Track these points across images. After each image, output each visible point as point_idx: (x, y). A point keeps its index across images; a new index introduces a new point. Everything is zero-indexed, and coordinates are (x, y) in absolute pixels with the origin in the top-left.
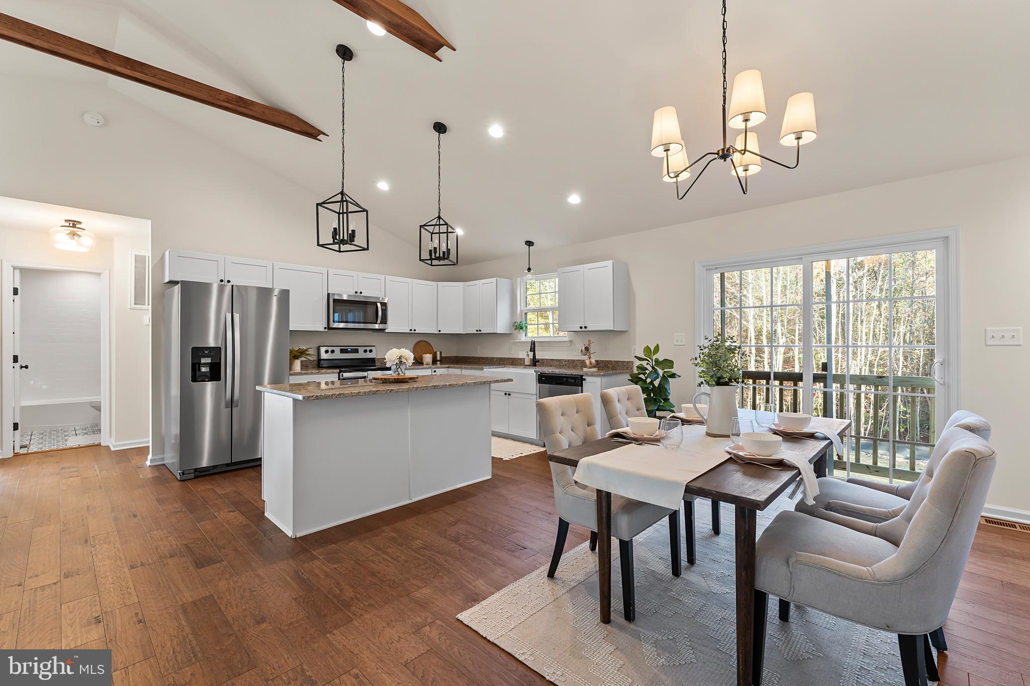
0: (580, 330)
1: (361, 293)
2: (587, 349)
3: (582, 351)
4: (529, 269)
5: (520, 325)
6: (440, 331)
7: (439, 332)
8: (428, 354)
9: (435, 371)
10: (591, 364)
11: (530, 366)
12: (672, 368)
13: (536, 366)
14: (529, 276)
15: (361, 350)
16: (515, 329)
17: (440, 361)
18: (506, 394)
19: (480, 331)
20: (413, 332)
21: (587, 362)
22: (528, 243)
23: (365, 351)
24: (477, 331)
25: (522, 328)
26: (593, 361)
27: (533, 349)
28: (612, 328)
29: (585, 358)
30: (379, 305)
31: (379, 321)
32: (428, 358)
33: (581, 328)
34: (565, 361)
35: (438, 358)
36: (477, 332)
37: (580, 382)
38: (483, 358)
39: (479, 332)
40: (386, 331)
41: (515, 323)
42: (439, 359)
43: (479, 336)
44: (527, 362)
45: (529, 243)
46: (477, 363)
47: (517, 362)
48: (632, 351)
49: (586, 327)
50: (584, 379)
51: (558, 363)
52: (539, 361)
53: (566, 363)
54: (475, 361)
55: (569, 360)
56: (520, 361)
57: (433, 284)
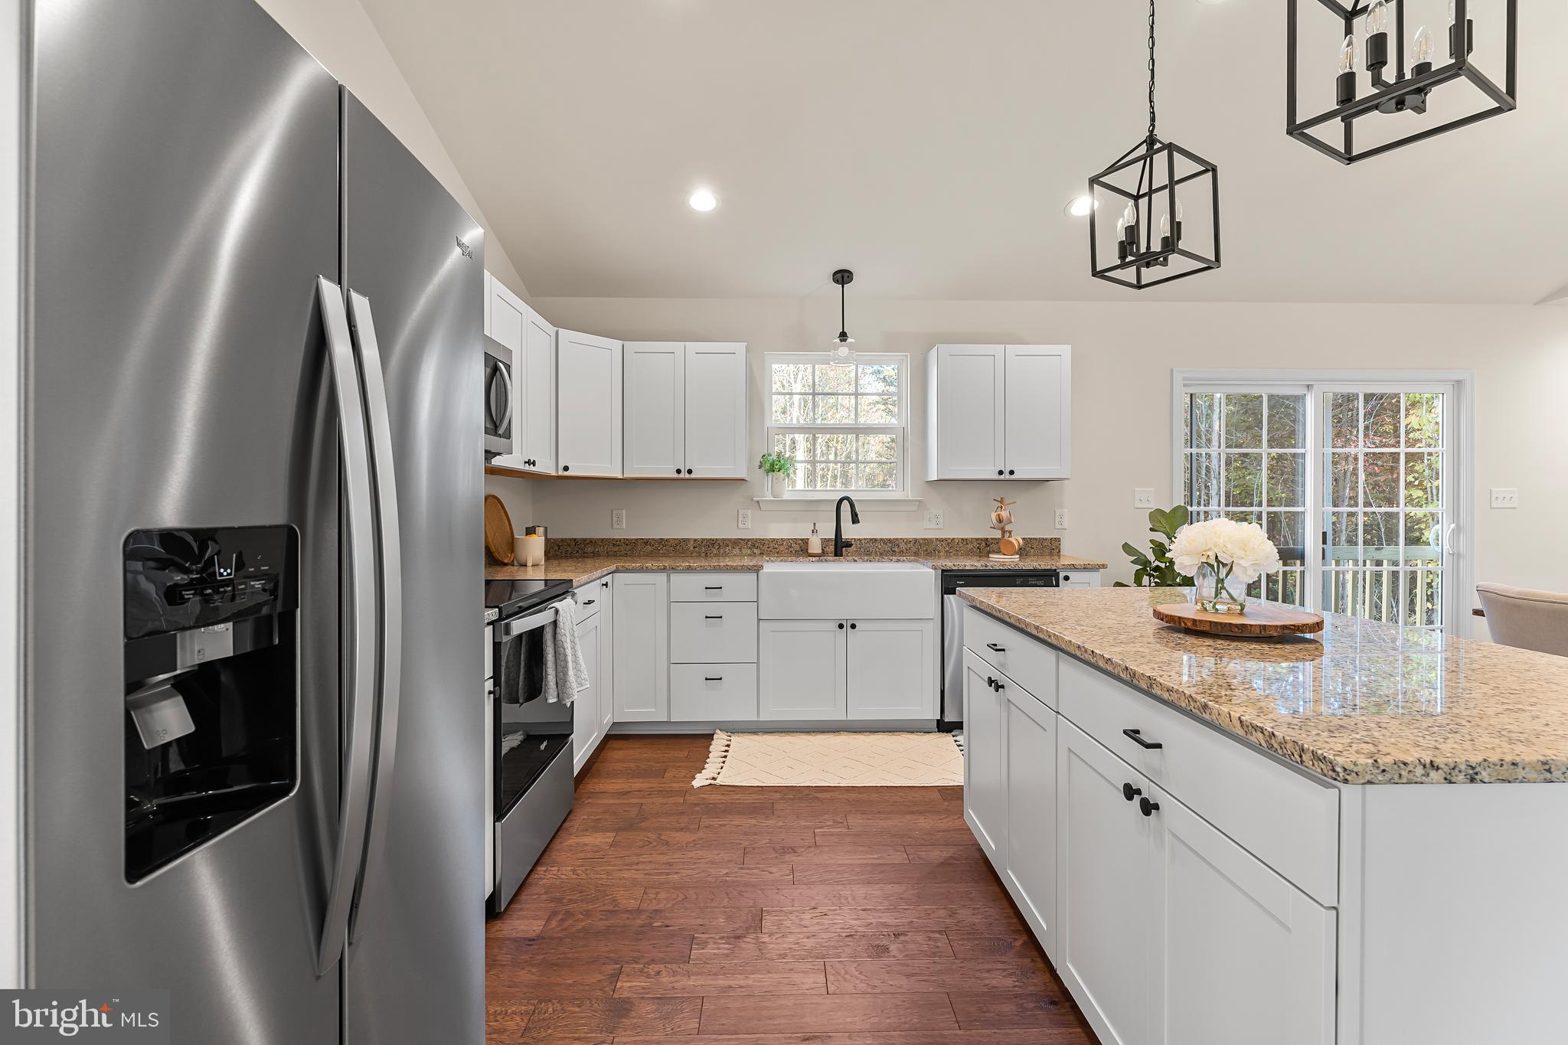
4: (843, 336)
7: (562, 474)
11: (821, 555)
13: (842, 555)
14: (843, 351)
18: (841, 626)
19: (690, 471)
20: (529, 467)
22: (839, 275)
24: (679, 471)
27: (840, 518)
30: (504, 372)
31: (502, 431)
33: (1001, 473)
34: (907, 541)
36: (674, 476)
38: (646, 542)
39: (682, 476)
43: (684, 482)
44: (815, 547)
45: (843, 277)
46: (626, 555)
47: (765, 548)
48: (1057, 520)
49: (1012, 472)
50: (1067, 578)
51: (887, 548)
52: (848, 544)
53: (909, 546)
54: (616, 549)
55: (916, 540)
56: (776, 546)
57: (552, 330)
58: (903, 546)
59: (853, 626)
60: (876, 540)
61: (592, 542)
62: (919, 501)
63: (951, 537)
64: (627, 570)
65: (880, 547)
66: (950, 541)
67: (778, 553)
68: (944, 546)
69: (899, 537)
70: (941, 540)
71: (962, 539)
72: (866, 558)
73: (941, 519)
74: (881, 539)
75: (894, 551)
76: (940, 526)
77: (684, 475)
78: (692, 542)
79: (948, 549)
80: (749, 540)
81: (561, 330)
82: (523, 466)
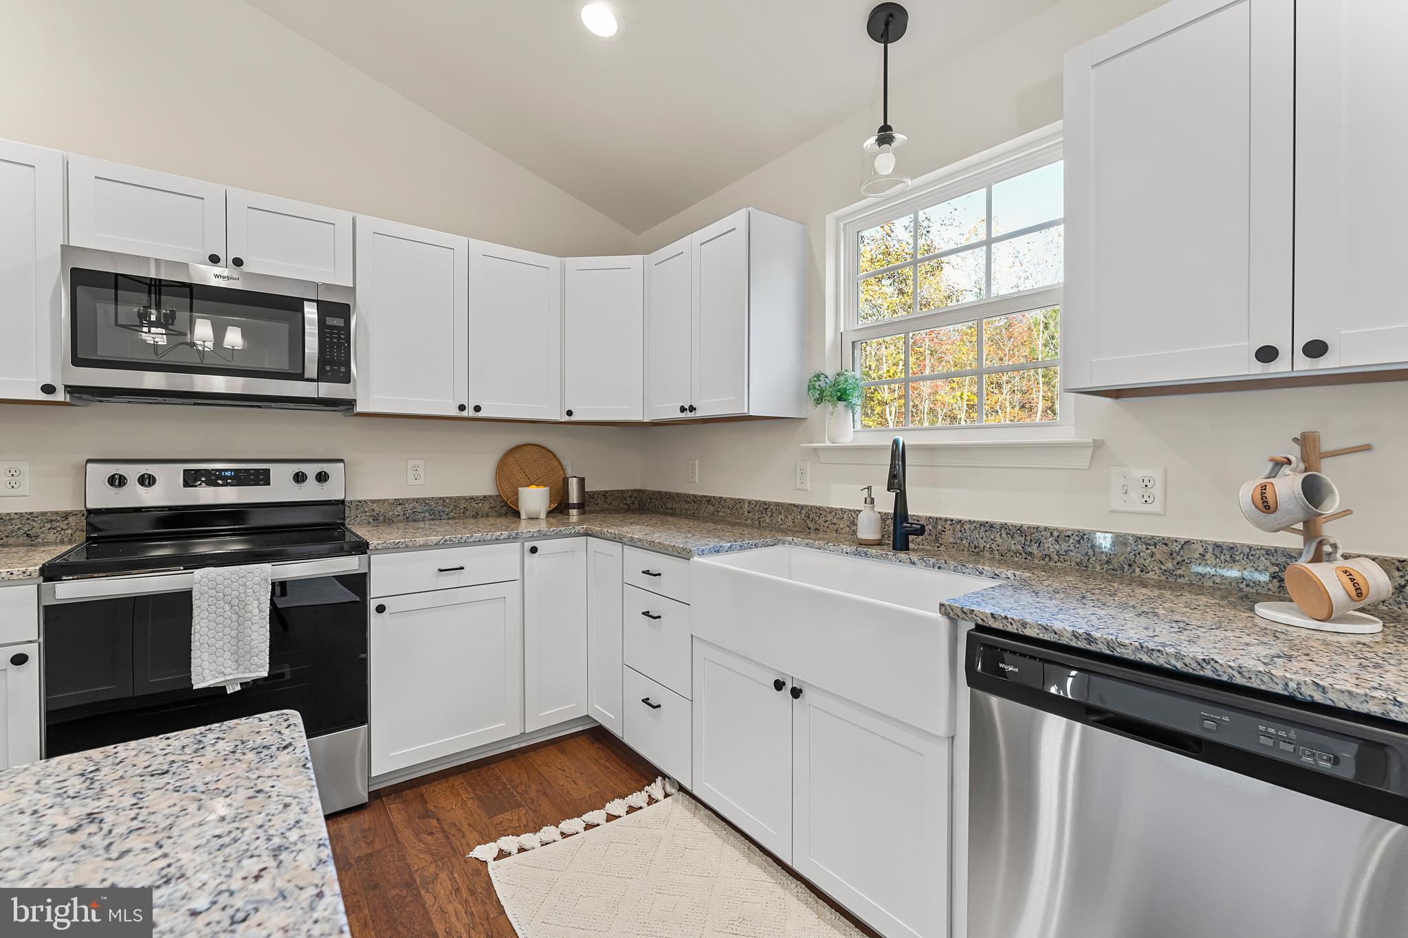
0: (1258, 370)
1: (240, 262)
4: (885, 136)
5: (836, 383)
6: (570, 413)
7: (566, 418)
8: (533, 488)
9: (535, 550)
11: (879, 543)
13: (907, 548)
14: (883, 161)
15: (281, 474)
16: (819, 400)
17: (581, 506)
18: (778, 688)
19: (692, 409)
20: (470, 413)
23: (300, 478)
24: (683, 410)
25: (842, 396)
27: (896, 481)
30: (311, 311)
31: (313, 370)
32: (534, 499)
35: (574, 498)
36: (683, 415)
38: (709, 500)
39: (688, 415)
40: (359, 408)
41: (818, 376)
42: (575, 501)
43: (688, 426)
44: (868, 528)
45: (887, 23)
46: (692, 517)
47: (821, 521)
49: (1318, 352)
51: (1015, 545)
53: (1064, 546)
54: (687, 507)
56: (835, 521)
57: (553, 261)
58: (1049, 544)
59: (796, 693)
60: (992, 526)
61: (670, 496)
62: (1098, 445)
63: (1184, 536)
65: (1000, 541)
66: (1176, 546)
67: (836, 531)
68: (1158, 556)
69: (1043, 524)
70: (1151, 542)
71: (1217, 546)
72: (932, 561)
73: (1157, 491)
74: (1003, 526)
75: (1030, 554)
76: (1156, 507)
78: (746, 505)
79: (1170, 565)
80: (803, 507)
81: (567, 260)
82: (455, 412)
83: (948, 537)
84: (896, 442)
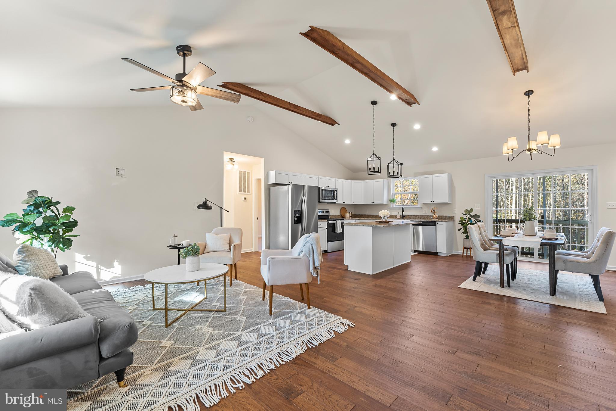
1: (328, 186)
2: (434, 211)
3: (431, 212)
4: (401, 176)
5: (393, 200)
6: (353, 203)
8: (348, 214)
9: (355, 221)
10: (436, 217)
12: (479, 218)
13: (403, 218)
15: (325, 211)
16: (391, 202)
17: (351, 216)
21: (435, 216)
24: (372, 203)
26: (437, 216)
27: (403, 211)
28: (447, 202)
29: (433, 214)
30: (335, 191)
31: (335, 199)
33: (431, 202)
34: (419, 216)
37: (435, 224)
38: (371, 215)
40: (335, 203)
41: (390, 199)
43: (373, 205)
44: (399, 217)
48: (454, 211)
49: (434, 201)
50: (437, 223)
51: (414, 217)
52: (405, 216)
55: (420, 216)
56: (393, 216)
57: (351, 181)
58: (418, 217)
60: (412, 215)
61: (362, 215)
62: (422, 207)
64: (361, 219)
66: (428, 216)
68: (426, 217)
71: (430, 216)
73: (426, 211)
75: (416, 218)
76: (426, 213)
77: (373, 203)
81: (353, 181)
82: (343, 203)
83: (407, 217)
84: (403, 208)
